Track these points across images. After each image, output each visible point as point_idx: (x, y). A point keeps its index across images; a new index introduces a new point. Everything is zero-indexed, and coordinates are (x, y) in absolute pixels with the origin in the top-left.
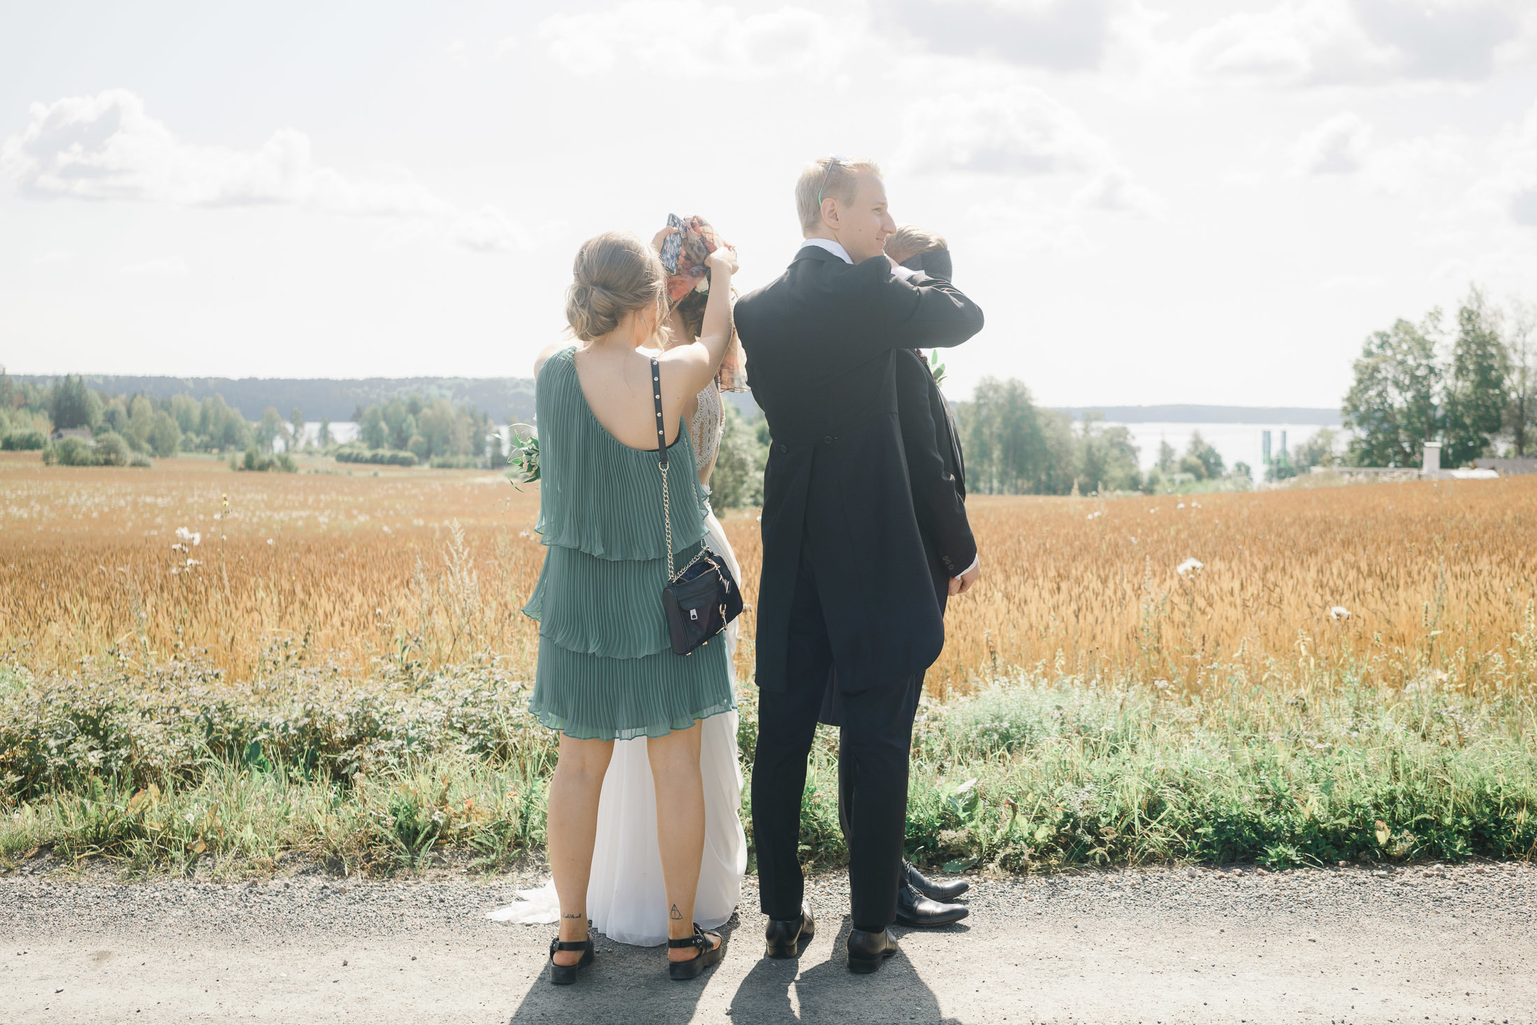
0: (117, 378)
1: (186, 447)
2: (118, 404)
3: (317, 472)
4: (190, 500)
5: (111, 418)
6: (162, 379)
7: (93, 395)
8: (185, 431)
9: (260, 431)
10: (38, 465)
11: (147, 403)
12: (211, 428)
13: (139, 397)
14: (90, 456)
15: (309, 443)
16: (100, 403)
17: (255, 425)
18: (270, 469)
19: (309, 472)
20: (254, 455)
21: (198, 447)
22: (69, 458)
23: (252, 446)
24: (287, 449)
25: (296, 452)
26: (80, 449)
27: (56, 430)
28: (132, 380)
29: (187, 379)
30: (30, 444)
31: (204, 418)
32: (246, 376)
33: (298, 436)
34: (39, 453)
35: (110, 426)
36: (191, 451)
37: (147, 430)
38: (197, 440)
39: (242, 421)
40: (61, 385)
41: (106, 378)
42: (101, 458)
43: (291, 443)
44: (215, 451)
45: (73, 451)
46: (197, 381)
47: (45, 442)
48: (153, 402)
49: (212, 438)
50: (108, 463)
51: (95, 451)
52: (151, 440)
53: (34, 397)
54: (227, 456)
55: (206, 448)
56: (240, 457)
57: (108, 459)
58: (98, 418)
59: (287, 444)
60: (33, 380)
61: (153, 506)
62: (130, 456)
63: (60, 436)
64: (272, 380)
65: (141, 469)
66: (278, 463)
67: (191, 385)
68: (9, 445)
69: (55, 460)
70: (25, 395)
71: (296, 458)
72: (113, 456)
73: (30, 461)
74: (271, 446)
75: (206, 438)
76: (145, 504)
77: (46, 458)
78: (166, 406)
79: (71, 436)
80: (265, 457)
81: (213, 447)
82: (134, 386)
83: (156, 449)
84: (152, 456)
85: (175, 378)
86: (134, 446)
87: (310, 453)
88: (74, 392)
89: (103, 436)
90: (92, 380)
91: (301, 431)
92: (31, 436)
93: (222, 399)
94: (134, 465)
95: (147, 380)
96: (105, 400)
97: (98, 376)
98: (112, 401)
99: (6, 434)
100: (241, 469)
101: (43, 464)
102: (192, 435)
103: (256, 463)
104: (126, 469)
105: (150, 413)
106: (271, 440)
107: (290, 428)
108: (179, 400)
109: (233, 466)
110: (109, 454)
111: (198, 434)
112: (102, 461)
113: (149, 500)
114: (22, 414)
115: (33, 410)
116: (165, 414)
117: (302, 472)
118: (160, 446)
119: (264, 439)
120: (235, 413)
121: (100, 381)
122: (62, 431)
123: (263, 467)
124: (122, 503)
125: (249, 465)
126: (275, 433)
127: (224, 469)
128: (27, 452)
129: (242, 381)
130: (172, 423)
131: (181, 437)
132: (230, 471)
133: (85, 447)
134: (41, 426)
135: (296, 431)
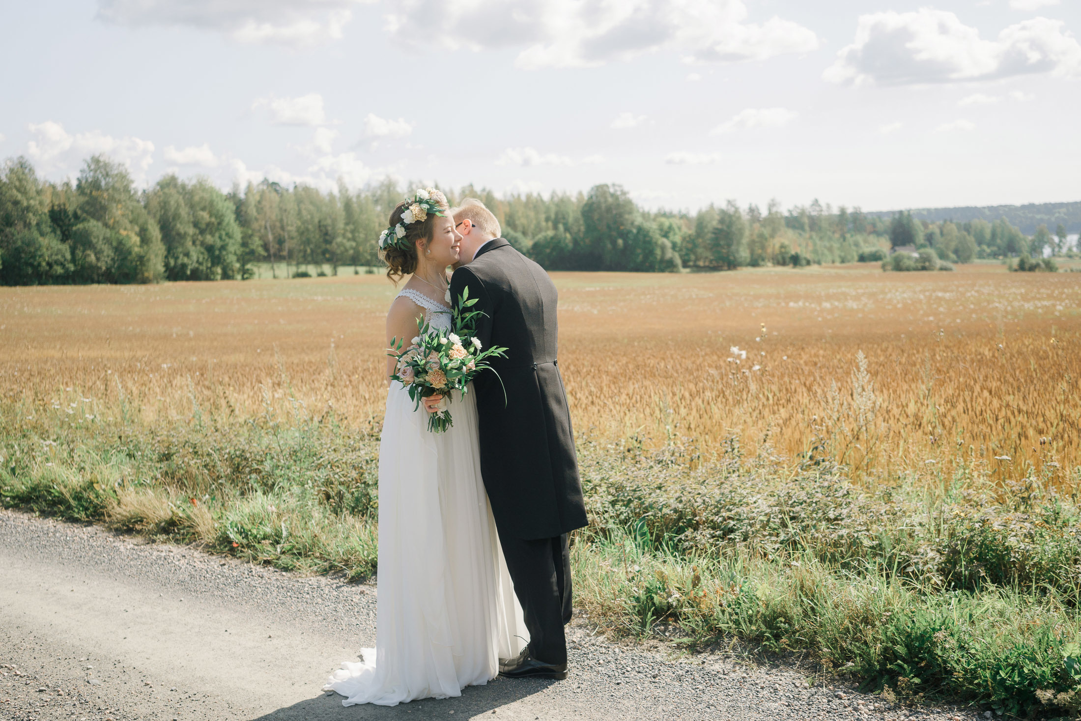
0: (936, 210)
1: (981, 256)
2: (934, 228)
3: (1072, 271)
4: (969, 294)
5: (930, 238)
6: (967, 209)
7: (916, 222)
8: (980, 243)
9: (1033, 241)
10: (878, 271)
11: (954, 227)
12: (999, 241)
13: (948, 223)
14: (912, 264)
15: (1070, 249)
16: (922, 228)
17: (1030, 238)
18: (1037, 270)
19: (1066, 271)
20: (1026, 260)
21: (989, 255)
22: (898, 266)
23: (1025, 254)
24: (1054, 255)
25: (1060, 256)
26: (905, 260)
27: (893, 248)
28: (946, 211)
29: (984, 208)
30: (875, 257)
31: (994, 235)
32: (1026, 202)
33: (1061, 244)
34: (880, 263)
35: (927, 243)
36: (984, 258)
37: (953, 245)
38: (988, 250)
39: (1021, 235)
40: (897, 216)
41: (929, 210)
42: (919, 265)
43: (1057, 249)
44: (1001, 257)
45: (900, 261)
46: (991, 208)
47: (885, 257)
48: (959, 226)
49: (999, 249)
50: (924, 268)
51: (917, 260)
52: (956, 252)
53: (880, 226)
54: (1008, 260)
55: (995, 255)
56: (1015, 261)
57: (924, 266)
58: (920, 238)
59: (1053, 251)
60: (880, 215)
61: (939, 299)
62: (939, 263)
63: (895, 251)
64: (1045, 204)
65: (944, 272)
66: (1043, 265)
67: (987, 212)
68: (862, 259)
69: (889, 268)
70: (874, 225)
71: (1057, 261)
72: (927, 264)
73: (874, 268)
74: (1042, 253)
75: (995, 249)
76: (938, 298)
77: (884, 267)
78: (967, 228)
79: (903, 251)
80: (1033, 261)
81: (1000, 255)
82: (947, 215)
83: (958, 257)
84: (955, 262)
85: (976, 208)
86: (942, 256)
87: (1070, 257)
88: (905, 222)
89: (922, 250)
90: (919, 212)
91: (1063, 240)
92: (876, 252)
93: (1007, 220)
94: (941, 269)
95: (956, 210)
96: (925, 225)
97: (924, 210)
98: (930, 226)
99: (861, 252)
100: (1016, 270)
101: (881, 271)
102: (985, 247)
103: (1027, 266)
104: (935, 273)
105: (955, 232)
106: (1042, 248)
107: (1056, 239)
108: (975, 222)
109: (1010, 268)
110: (924, 262)
111: (989, 245)
112: (920, 267)
113: (940, 294)
114: (872, 238)
115: (878, 234)
116: (965, 233)
117: (1061, 271)
118: (962, 255)
119: (1035, 249)
120: (1015, 229)
121: (925, 213)
122: (897, 248)
123: (1032, 268)
124: (922, 297)
125: (1022, 267)
126: (1046, 243)
127: (1004, 270)
128: (874, 263)
129: (1023, 207)
130: (971, 239)
131: (977, 249)
132: (1007, 272)
133: (909, 258)
134: (883, 245)
135: (1061, 241)
